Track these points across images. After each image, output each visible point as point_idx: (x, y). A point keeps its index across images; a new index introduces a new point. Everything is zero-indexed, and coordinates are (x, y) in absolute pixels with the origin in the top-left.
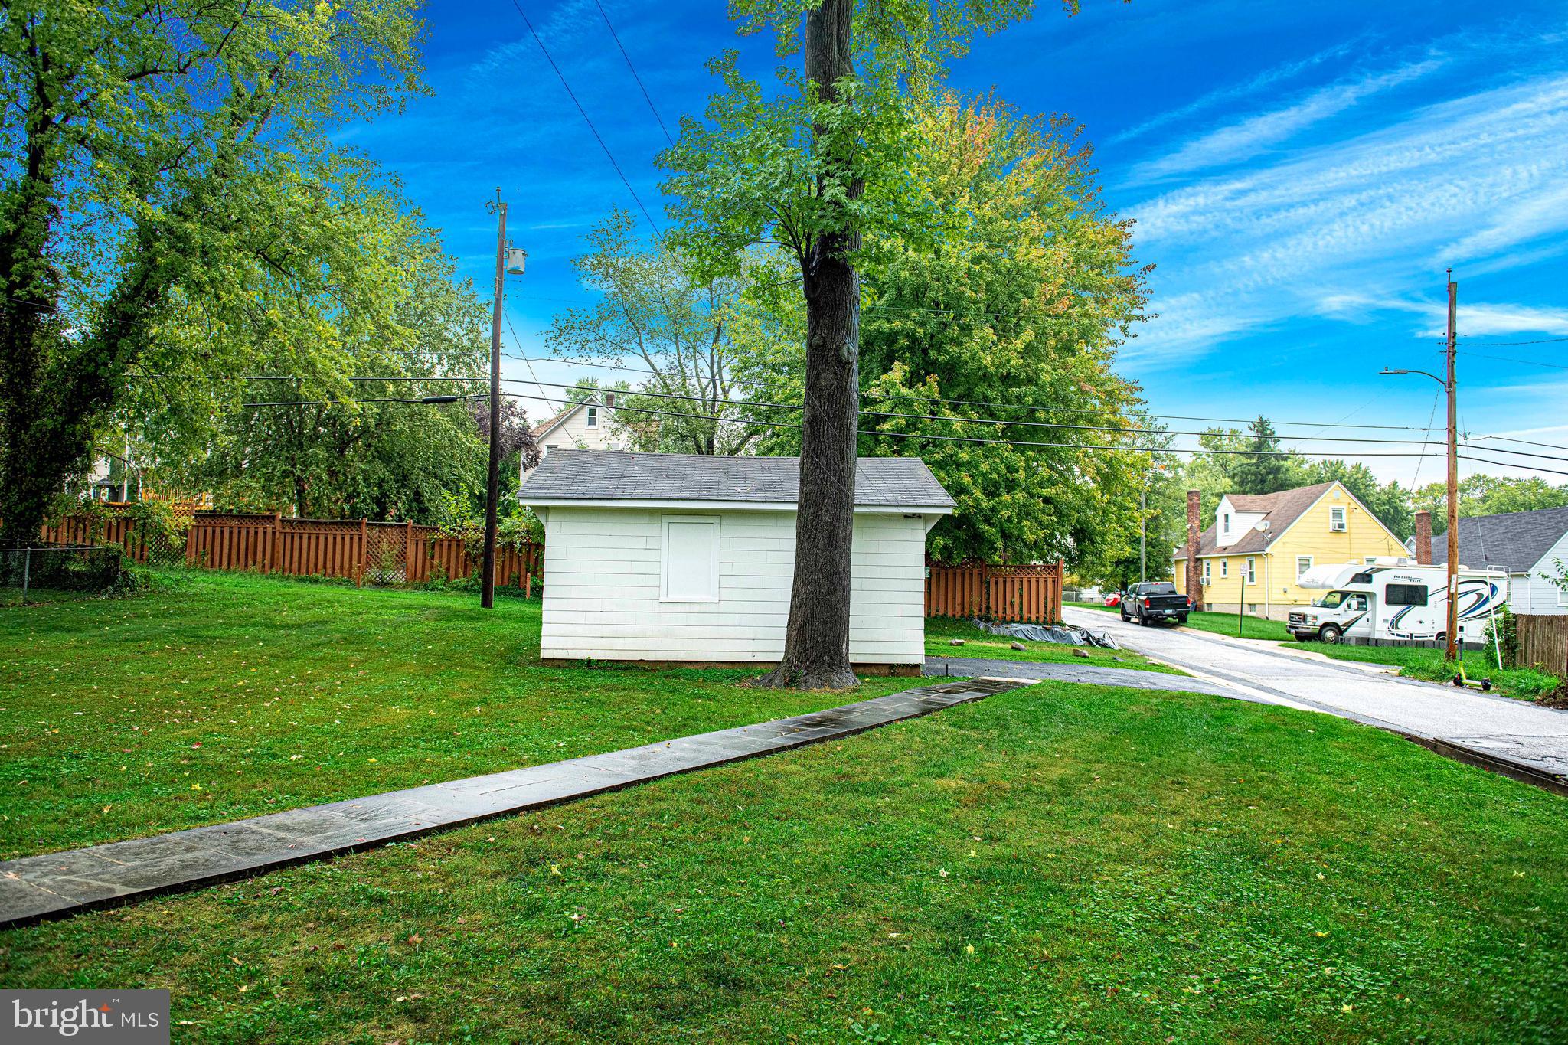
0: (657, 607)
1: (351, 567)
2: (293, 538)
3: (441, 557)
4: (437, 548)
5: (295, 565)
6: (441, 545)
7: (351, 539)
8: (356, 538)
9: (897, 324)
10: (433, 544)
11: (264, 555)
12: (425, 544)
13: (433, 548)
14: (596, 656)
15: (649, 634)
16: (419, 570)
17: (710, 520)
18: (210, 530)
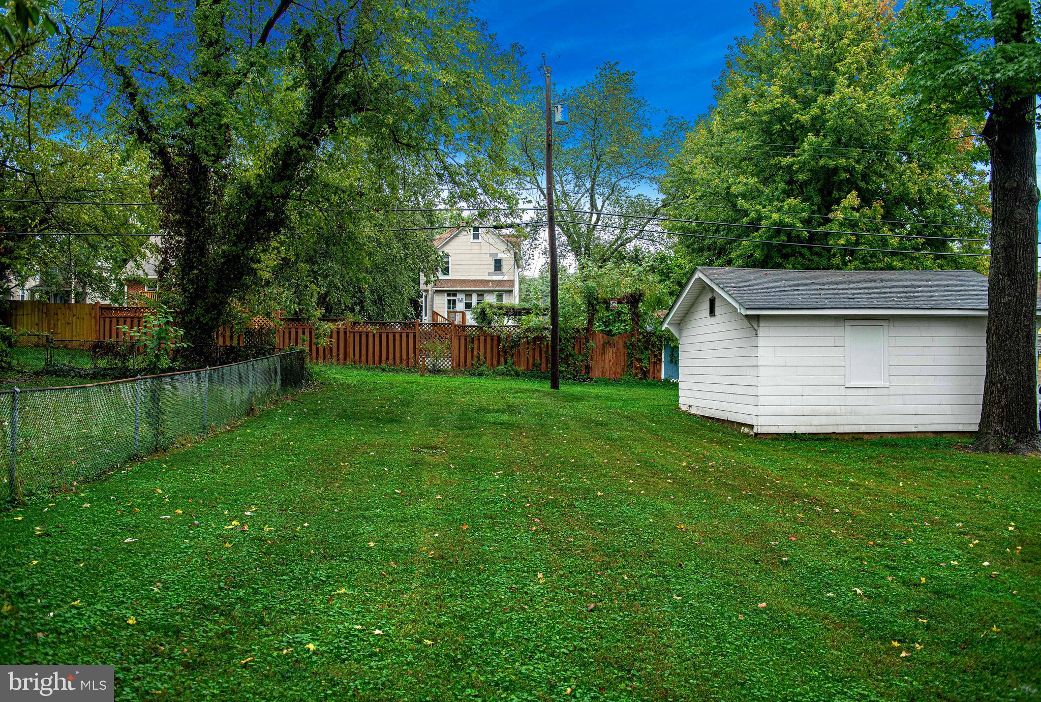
0: (843, 391)
1: (408, 358)
2: (360, 336)
3: (479, 349)
4: (476, 342)
5: (364, 358)
6: (479, 340)
7: (408, 336)
8: (411, 336)
9: (842, 161)
10: (473, 339)
11: (338, 350)
12: (466, 340)
13: (472, 342)
14: (801, 430)
15: (838, 412)
16: (462, 360)
17: (882, 323)
18: (293, 331)
